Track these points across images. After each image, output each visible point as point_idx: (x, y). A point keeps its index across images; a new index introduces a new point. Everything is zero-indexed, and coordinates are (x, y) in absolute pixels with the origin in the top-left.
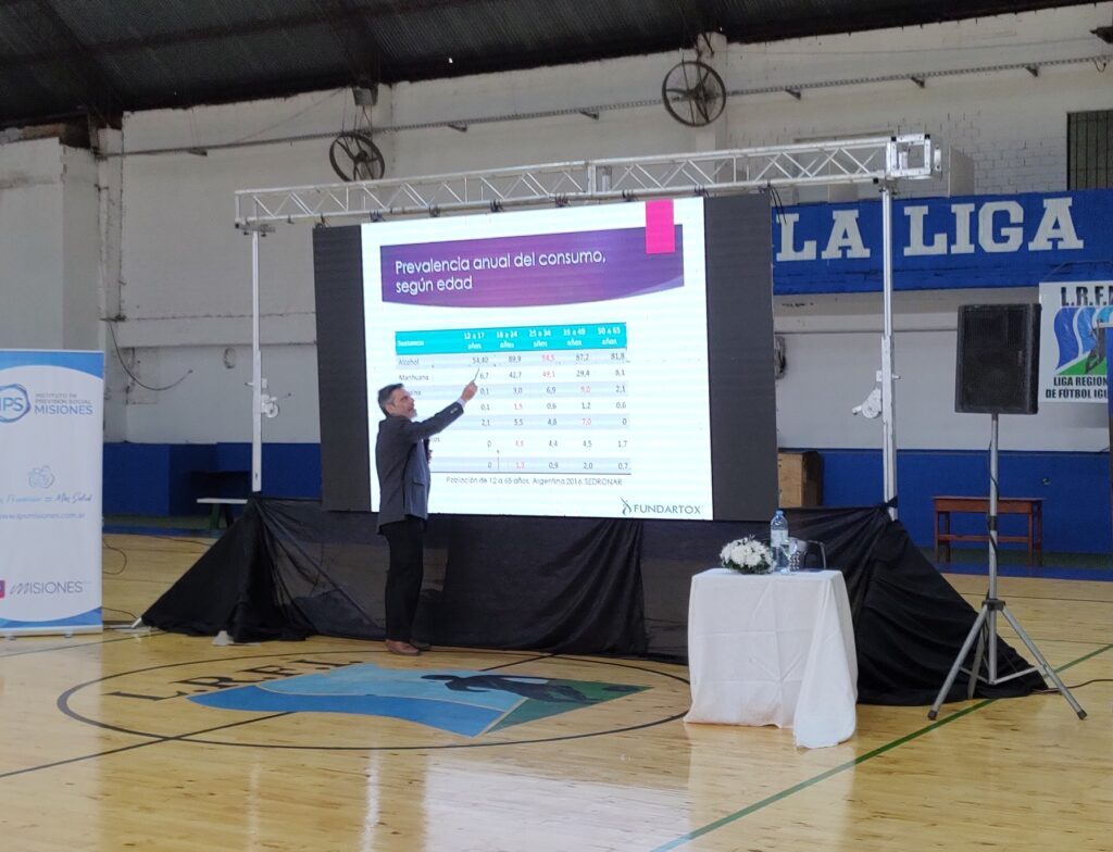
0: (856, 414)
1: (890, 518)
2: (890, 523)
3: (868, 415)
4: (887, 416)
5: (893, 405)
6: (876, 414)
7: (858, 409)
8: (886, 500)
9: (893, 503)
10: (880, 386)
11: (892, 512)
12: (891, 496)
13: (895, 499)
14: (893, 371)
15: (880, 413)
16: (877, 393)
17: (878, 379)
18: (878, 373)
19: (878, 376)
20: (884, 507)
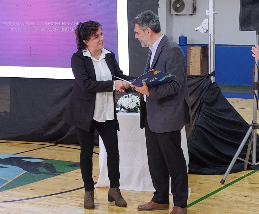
0: (197, 31)
1: (211, 81)
2: (211, 84)
3: (202, 31)
4: (211, 32)
5: (214, 26)
6: (206, 31)
7: (198, 28)
8: (209, 73)
9: (213, 74)
10: (207, 17)
11: (213, 79)
12: (212, 71)
13: (214, 72)
14: (214, 10)
15: (208, 30)
16: (206, 20)
17: (207, 14)
18: (207, 11)
19: (207, 13)
20: (209, 76)
